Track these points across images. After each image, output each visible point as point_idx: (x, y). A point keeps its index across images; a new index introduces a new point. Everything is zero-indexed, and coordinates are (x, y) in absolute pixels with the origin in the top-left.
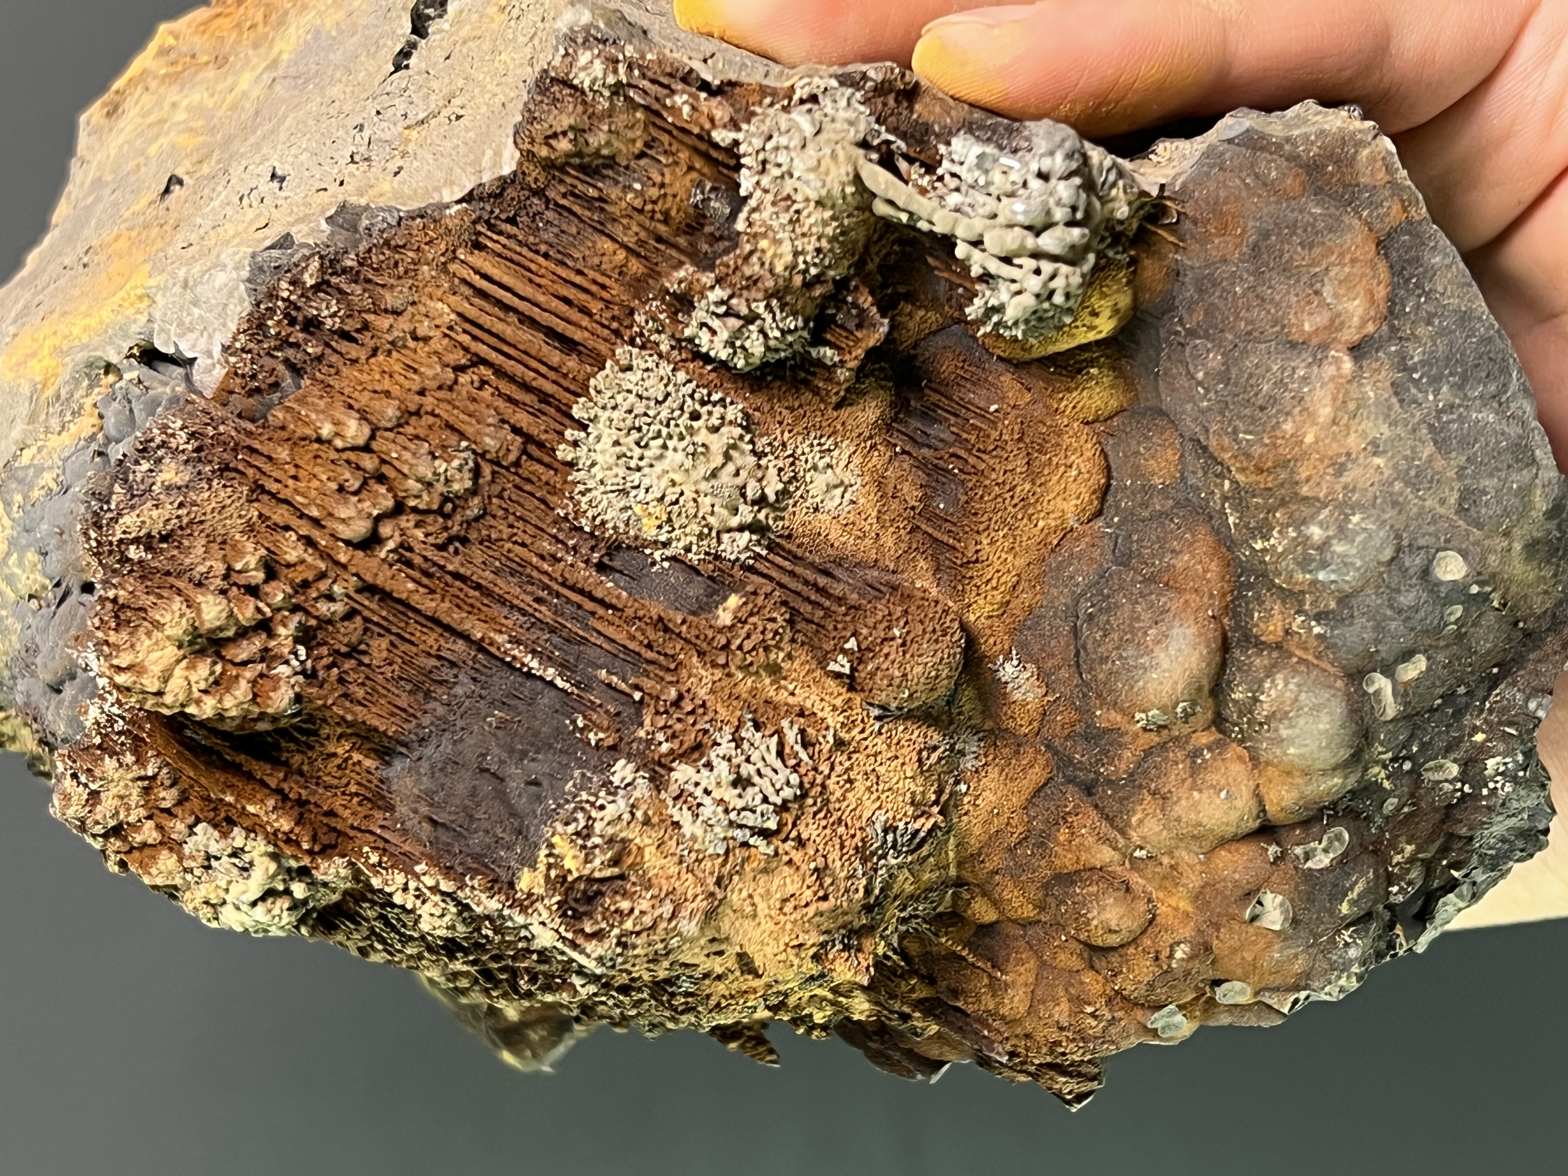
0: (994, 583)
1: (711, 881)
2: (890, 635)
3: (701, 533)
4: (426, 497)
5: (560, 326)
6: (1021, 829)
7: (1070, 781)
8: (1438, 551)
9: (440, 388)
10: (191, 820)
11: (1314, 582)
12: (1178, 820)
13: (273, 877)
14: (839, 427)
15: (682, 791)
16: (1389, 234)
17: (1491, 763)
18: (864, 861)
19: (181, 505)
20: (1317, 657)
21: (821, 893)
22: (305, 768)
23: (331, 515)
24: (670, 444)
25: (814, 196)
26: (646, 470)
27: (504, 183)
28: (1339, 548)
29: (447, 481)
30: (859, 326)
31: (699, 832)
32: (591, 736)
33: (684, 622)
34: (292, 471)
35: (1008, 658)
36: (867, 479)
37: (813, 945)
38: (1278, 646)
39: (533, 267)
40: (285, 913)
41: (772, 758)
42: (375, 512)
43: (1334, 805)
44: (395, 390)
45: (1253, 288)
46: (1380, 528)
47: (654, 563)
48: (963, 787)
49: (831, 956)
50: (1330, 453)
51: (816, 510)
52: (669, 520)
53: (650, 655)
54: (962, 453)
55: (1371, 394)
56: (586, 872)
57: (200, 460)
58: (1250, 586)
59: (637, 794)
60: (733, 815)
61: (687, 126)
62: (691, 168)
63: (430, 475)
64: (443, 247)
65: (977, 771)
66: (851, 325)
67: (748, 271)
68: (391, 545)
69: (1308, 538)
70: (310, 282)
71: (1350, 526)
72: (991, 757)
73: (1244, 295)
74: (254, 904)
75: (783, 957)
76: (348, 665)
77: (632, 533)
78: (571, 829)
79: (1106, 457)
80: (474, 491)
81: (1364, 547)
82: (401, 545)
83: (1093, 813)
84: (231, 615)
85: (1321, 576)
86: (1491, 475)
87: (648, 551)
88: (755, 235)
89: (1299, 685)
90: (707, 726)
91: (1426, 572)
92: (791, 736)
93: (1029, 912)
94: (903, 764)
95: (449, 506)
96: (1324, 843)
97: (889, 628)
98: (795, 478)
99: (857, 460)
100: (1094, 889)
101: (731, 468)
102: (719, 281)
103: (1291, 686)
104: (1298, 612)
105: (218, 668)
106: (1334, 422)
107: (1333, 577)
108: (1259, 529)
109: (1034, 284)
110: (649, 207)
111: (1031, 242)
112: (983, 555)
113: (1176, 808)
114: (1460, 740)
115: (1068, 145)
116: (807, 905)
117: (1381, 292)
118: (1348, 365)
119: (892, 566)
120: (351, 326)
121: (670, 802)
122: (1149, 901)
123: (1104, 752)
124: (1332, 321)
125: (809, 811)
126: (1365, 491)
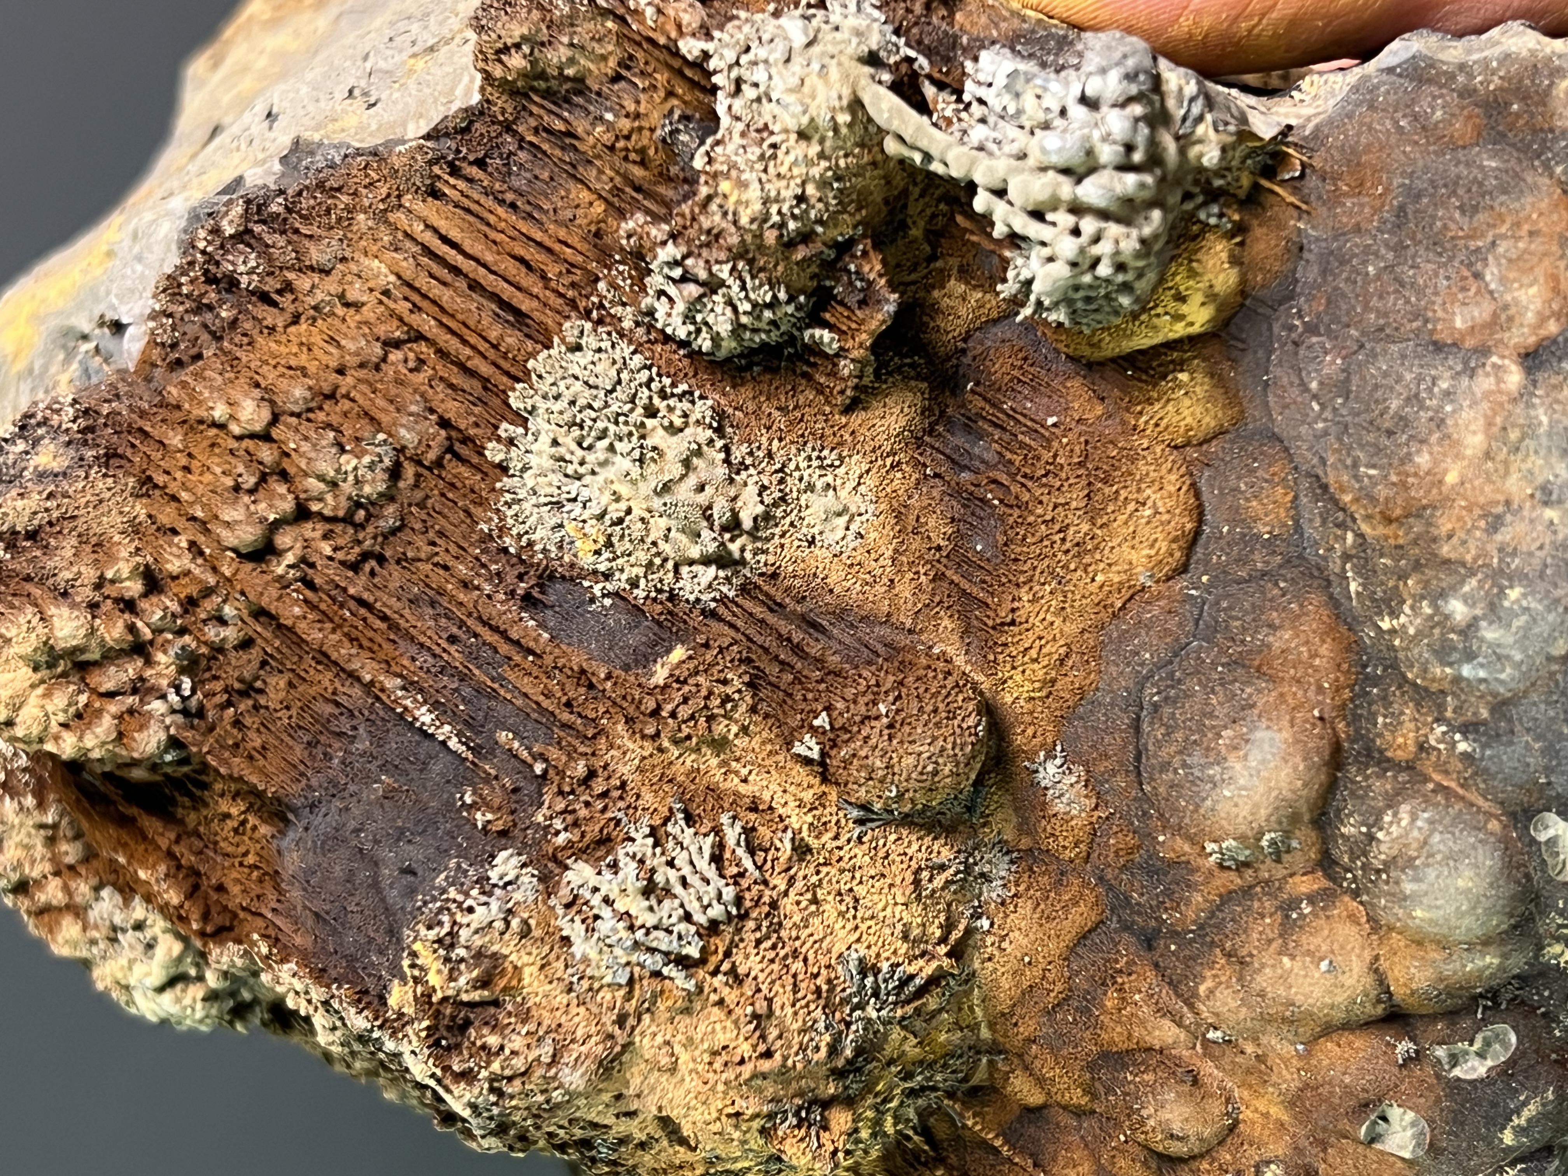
0: (1033, 653)
1: (609, 1018)
2: (873, 712)
3: (651, 564)
4: (330, 500)
5: (507, 292)
6: (1059, 987)
7: (1126, 927)
9: (362, 365)
10: (94, 881)
11: (1457, 679)
12: (1262, 994)
13: (180, 959)
14: (846, 436)
15: (576, 897)
18: (829, 1008)
19: (50, 496)
20: (1462, 786)
21: (762, 1048)
22: (202, 829)
23: (216, 517)
24: (618, 446)
25: (792, 125)
26: (588, 479)
27: (472, 115)
28: (1490, 633)
29: (357, 481)
30: (862, 303)
31: (593, 955)
32: (478, 816)
33: (609, 677)
34: (184, 461)
35: (1051, 756)
36: (883, 507)
37: (757, 1116)
38: (1409, 767)
39: (492, 219)
40: (199, 1005)
41: (703, 864)
42: (272, 517)
43: (1493, 994)
44: (312, 368)
45: (1387, 268)
46: (1549, 610)
47: (592, 600)
48: (985, 923)
49: (780, 1133)
50: (1482, 500)
51: (812, 542)
52: (609, 544)
53: (565, 716)
54: (1004, 479)
55: (1545, 419)
56: (450, 992)
57: (85, 443)
58: (1375, 681)
59: (518, 896)
60: (640, 934)
61: (651, 34)
62: (670, 94)
63: (332, 473)
64: (384, 191)
65: (1003, 903)
66: (852, 300)
67: (706, 223)
68: (290, 558)
69: (1447, 617)
70: (229, 231)
71: (1506, 604)
72: (1021, 888)
73: (1378, 277)
74: (161, 989)
75: (717, 1127)
76: (245, 705)
77: (567, 559)
80: (389, 497)
81: (1525, 634)
82: (303, 560)
83: (1152, 974)
84: (93, 631)
85: (1466, 671)
87: (585, 584)
88: (715, 175)
89: (1431, 822)
90: (620, 815)
92: (732, 835)
93: (1077, 1097)
94: (891, 886)
95: (362, 513)
96: (1477, 1045)
97: (875, 703)
98: (783, 499)
99: (870, 481)
100: (1149, 1077)
101: (692, 481)
102: (674, 236)
103: (1419, 823)
104: (1437, 720)
105: (83, 699)
106: (1488, 455)
107: (1482, 674)
108: (1387, 601)
109: (1068, 247)
110: (621, 144)
111: (1066, 188)
112: (1020, 616)
113: (1258, 978)
115: (1131, 63)
116: (742, 1062)
118: (1515, 377)
119: (908, 623)
120: (271, 285)
121: (560, 911)
122: (1228, 1101)
123: (1168, 893)
124: (1495, 315)
125: (750, 937)
126: (1531, 554)
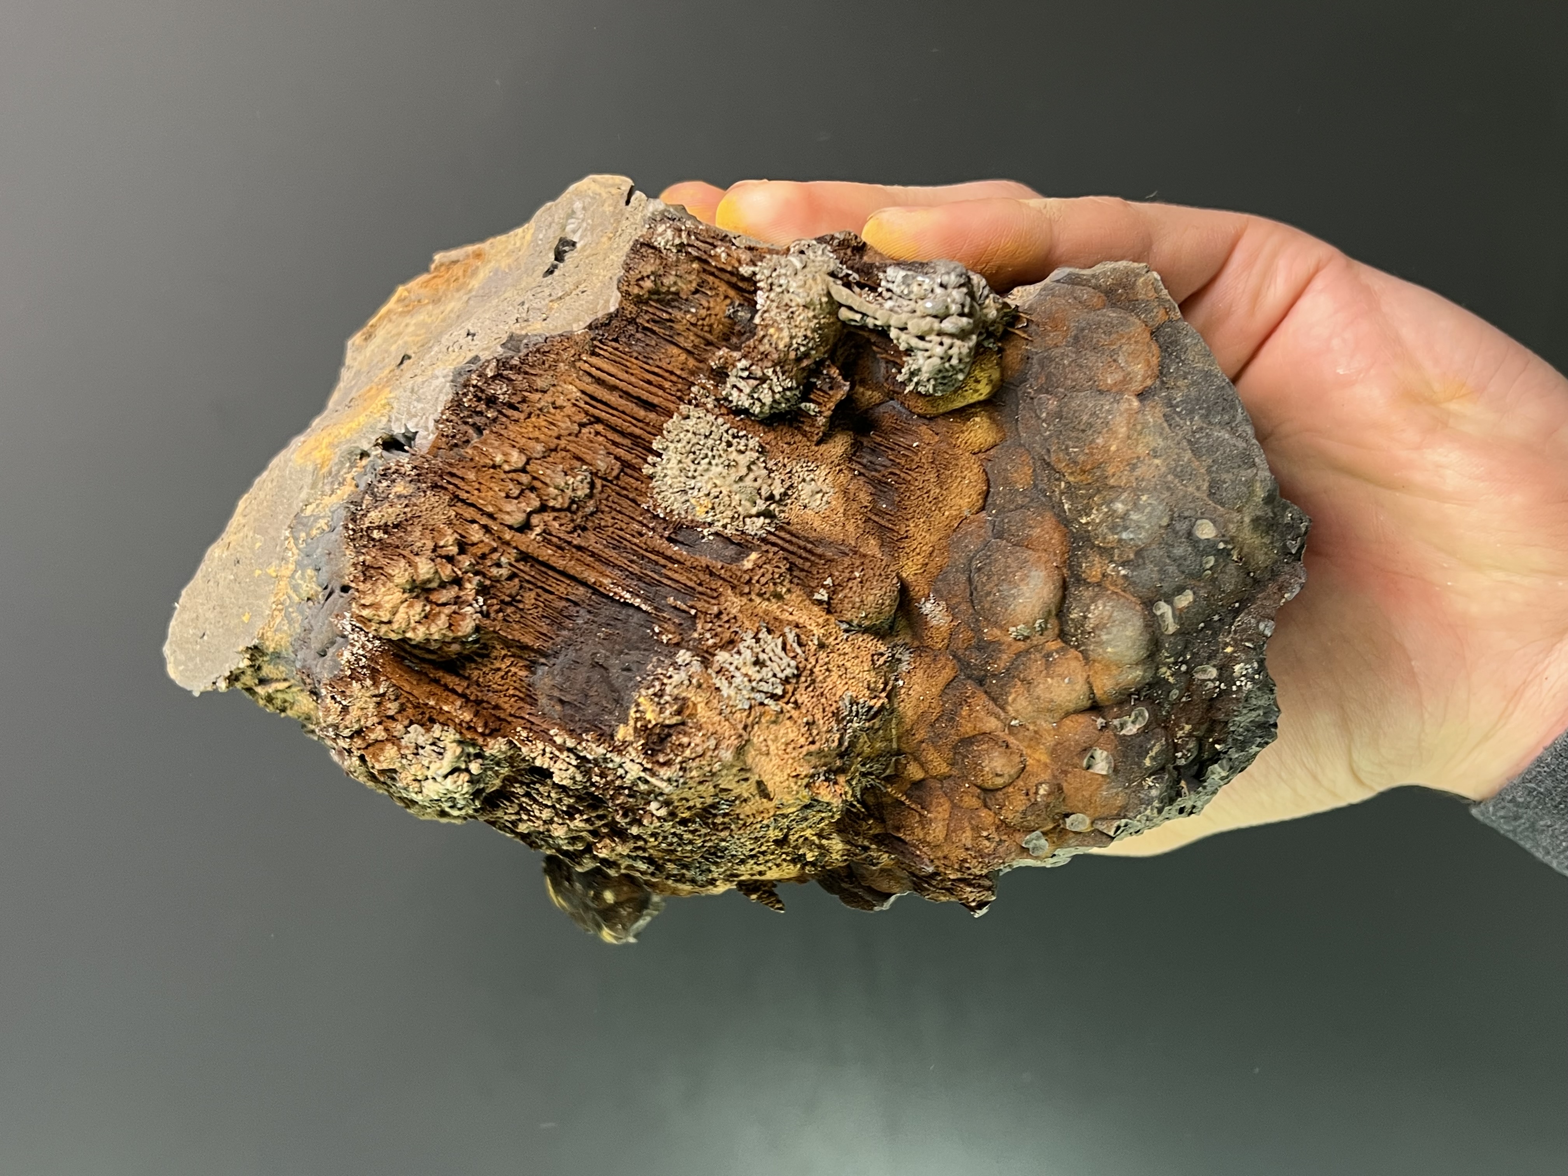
0: (918, 550)
1: (740, 726)
2: (853, 576)
3: (733, 517)
4: (560, 499)
5: (645, 396)
6: (938, 710)
7: (969, 677)
8: (1197, 519)
9: (570, 435)
10: (406, 722)
11: (1120, 541)
12: (1038, 698)
13: (459, 758)
14: (819, 456)
15: (722, 668)
16: (1158, 329)
17: (1237, 668)
18: (838, 722)
19: (407, 506)
20: (1123, 590)
21: (810, 739)
22: (481, 680)
23: (500, 510)
24: (714, 462)
25: (801, 301)
26: (699, 478)
27: (611, 317)
28: (1134, 516)
29: (574, 490)
30: (831, 388)
31: (733, 694)
32: (664, 637)
33: (722, 568)
34: (477, 486)
35: (927, 599)
36: (837, 489)
37: (806, 776)
38: (1099, 584)
39: (628, 364)
40: (466, 784)
41: (779, 650)
42: (529, 510)
43: (1138, 692)
44: (542, 437)
45: (1074, 361)
46: (1160, 504)
47: (703, 537)
48: (901, 683)
49: (817, 785)
50: (1127, 457)
51: (805, 507)
52: (713, 508)
53: (700, 589)
54: (896, 471)
55: (1151, 421)
56: (660, 720)
57: (419, 481)
58: (1079, 548)
59: (692, 670)
60: (754, 684)
61: (723, 266)
62: (726, 297)
63: (563, 484)
64: (573, 352)
65: (909, 672)
66: (826, 388)
67: (762, 349)
68: (538, 530)
69: (1115, 511)
70: (490, 374)
71: (1141, 503)
72: (918, 664)
73: (1070, 365)
74: (446, 777)
75: (786, 784)
76: (510, 610)
77: (689, 518)
78: (651, 691)
79: (986, 474)
80: (590, 496)
81: (1150, 515)
82: (544, 531)
83: (984, 696)
84: (436, 572)
85: (1124, 536)
86: (1228, 472)
87: (699, 529)
88: (766, 326)
89: (1112, 607)
90: (737, 630)
91: (1190, 534)
92: (791, 637)
93: (944, 769)
94: (862, 662)
95: (575, 506)
96: (1132, 718)
97: (852, 572)
98: (791, 486)
99: (830, 478)
100: (985, 746)
101: (752, 476)
102: (745, 357)
103: (1108, 608)
104: (1111, 562)
105: (428, 608)
106: (1129, 437)
107: (1132, 536)
108: (1084, 510)
109: (939, 350)
110: (700, 322)
111: (936, 325)
112: (910, 534)
113: (1037, 690)
114: (1217, 651)
115: (958, 270)
116: (801, 747)
117: (1155, 361)
118: (1136, 403)
119: (853, 544)
120: (515, 400)
121: (714, 675)
122: (1021, 756)
123: (990, 656)
124: (1125, 377)
125: (803, 686)
126: (1149, 480)
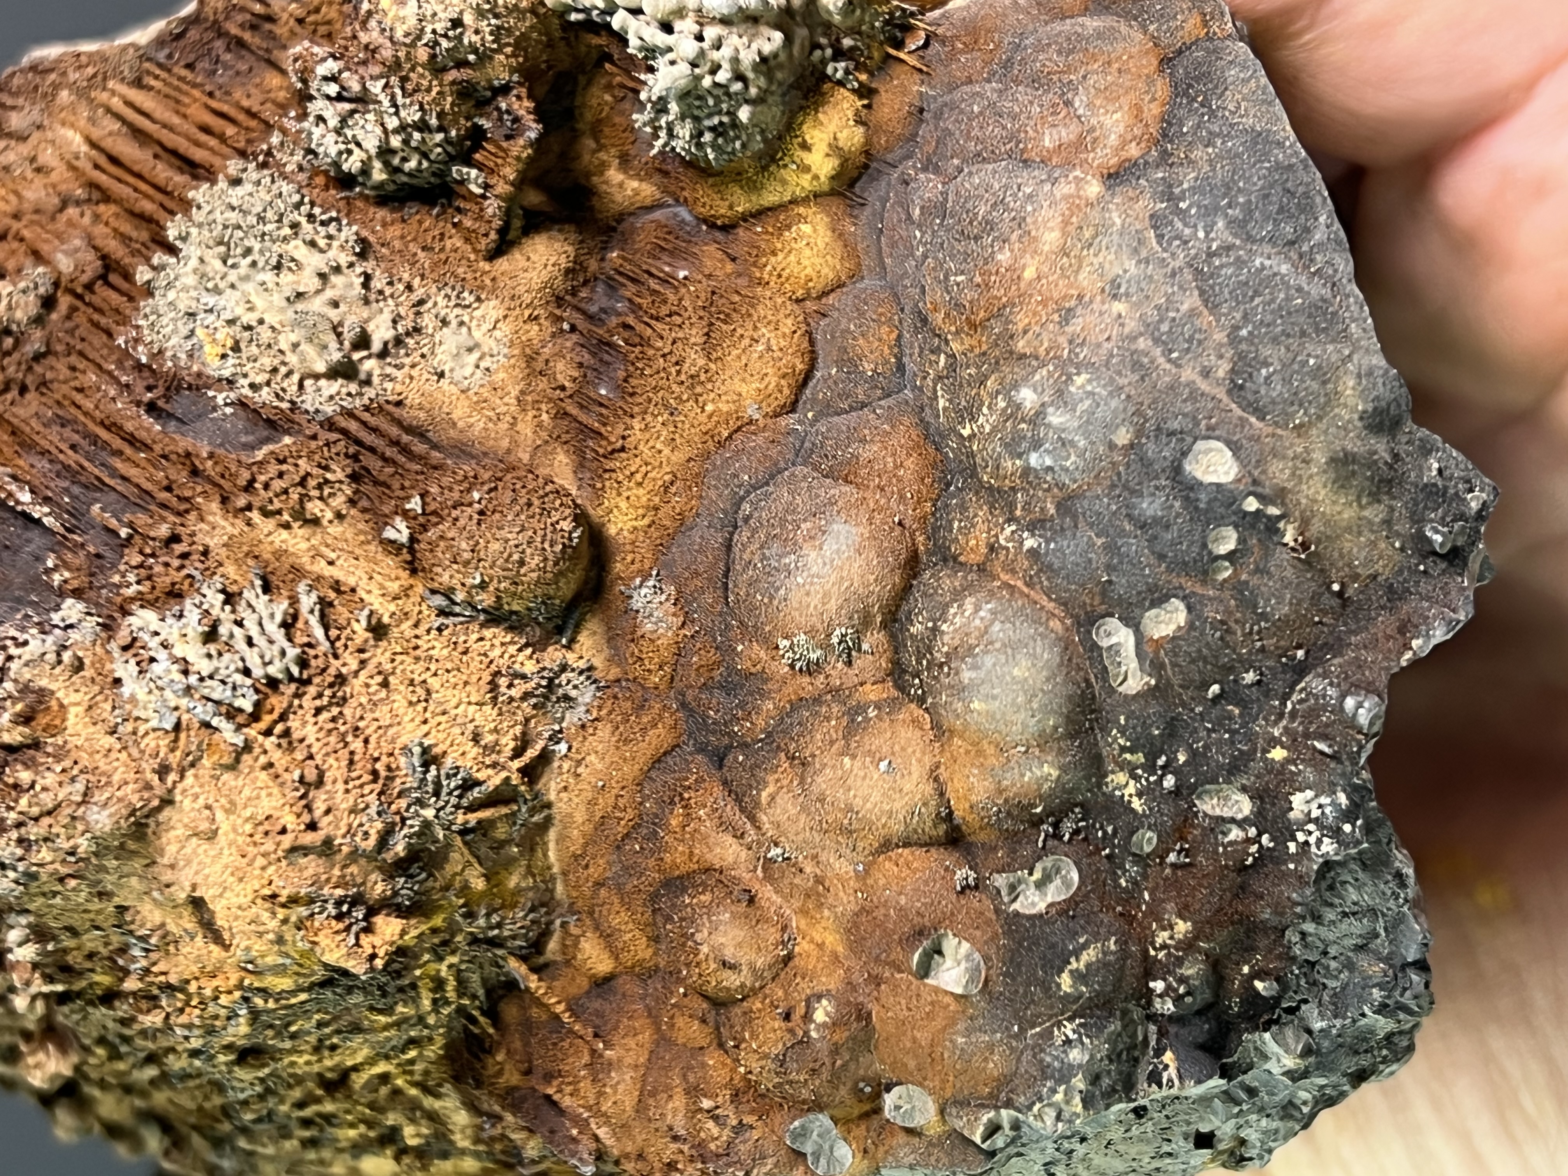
0: (638, 477)
1: (149, 766)
2: (467, 499)
3: (277, 373)
6: (630, 813)
7: (699, 747)
8: (1196, 439)
9: (38, 212)
11: (1027, 471)
12: (822, 800)
14: (488, 282)
15: (135, 639)
16: (1180, 52)
17: (1298, 800)
18: (385, 795)
20: (1027, 585)
21: (307, 819)
26: (226, 293)
27: (189, 20)
30: (508, 137)
31: (142, 695)
32: (56, 576)
33: (211, 456)
35: (646, 581)
36: (516, 352)
37: (294, 900)
38: (977, 566)
39: (189, 101)
41: (272, 628)
43: (1053, 817)
45: (992, 105)
46: (1112, 396)
47: (215, 409)
48: (563, 747)
49: (317, 924)
50: (1056, 294)
51: (441, 375)
52: (236, 348)
53: (164, 496)
54: (632, 322)
55: (1118, 221)
58: (956, 492)
59: (76, 637)
60: (193, 680)
64: (91, 72)
65: (583, 727)
66: (498, 135)
67: (364, 38)
69: (1019, 407)
71: (1072, 389)
72: (604, 712)
73: (981, 113)
75: (252, 913)
77: (195, 368)
79: (812, 342)
80: (39, 323)
81: (1089, 418)
83: (718, 791)
86: (1275, 340)
87: (211, 393)
89: (993, 612)
90: (196, 573)
91: (1177, 470)
92: (307, 601)
93: (642, 950)
94: (466, 683)
96: (1037, 875)
97: (469, 490)
98: (416, 330)
99: (505, 327)
100: (706, 898)
101: (327, 296)
102: (334, 54)
103: (982, 614)
104: (1009, 521)
106: (1063, 253)
107: (1048, 462)
108: (969, 408)
109: (690, 51)
112: (630, 443)
113: (819, 780)
114: (1248, 756)
116: (283, 831)
117: (1153, 110)
118: (1094, 189)
121: (117, 653)
122: (784, 929)
123: (742, 706)
124: (1081, 138)
125: (308, 702)
126: (1099, 345)
